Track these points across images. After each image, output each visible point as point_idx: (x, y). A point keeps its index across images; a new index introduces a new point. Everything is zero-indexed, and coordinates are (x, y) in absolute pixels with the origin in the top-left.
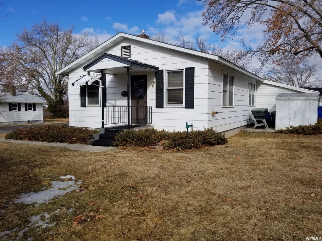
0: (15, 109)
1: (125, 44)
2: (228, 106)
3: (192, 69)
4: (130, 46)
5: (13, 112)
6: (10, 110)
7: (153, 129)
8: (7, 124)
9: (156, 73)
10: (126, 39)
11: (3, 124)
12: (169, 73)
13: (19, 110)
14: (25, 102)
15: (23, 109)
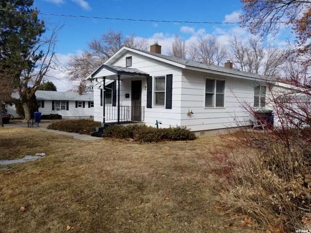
0: (80, 106)
1: (128, 55)
2: (215, 107)
3: (171, 75)
4: (131, 57)
5: (79, 108)
6: (76, 107)
7: (145, 125)
8: (73, 118)
9: (147, 79)
10: (128, 52)
11: (71, 118)
12: (156, 78)
13: (84, 107)
14: (89, 100)
15: (87, 105)
